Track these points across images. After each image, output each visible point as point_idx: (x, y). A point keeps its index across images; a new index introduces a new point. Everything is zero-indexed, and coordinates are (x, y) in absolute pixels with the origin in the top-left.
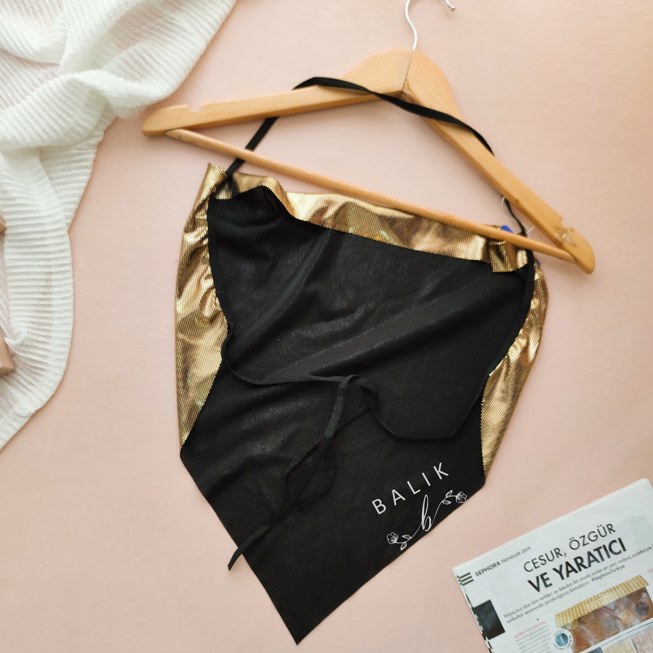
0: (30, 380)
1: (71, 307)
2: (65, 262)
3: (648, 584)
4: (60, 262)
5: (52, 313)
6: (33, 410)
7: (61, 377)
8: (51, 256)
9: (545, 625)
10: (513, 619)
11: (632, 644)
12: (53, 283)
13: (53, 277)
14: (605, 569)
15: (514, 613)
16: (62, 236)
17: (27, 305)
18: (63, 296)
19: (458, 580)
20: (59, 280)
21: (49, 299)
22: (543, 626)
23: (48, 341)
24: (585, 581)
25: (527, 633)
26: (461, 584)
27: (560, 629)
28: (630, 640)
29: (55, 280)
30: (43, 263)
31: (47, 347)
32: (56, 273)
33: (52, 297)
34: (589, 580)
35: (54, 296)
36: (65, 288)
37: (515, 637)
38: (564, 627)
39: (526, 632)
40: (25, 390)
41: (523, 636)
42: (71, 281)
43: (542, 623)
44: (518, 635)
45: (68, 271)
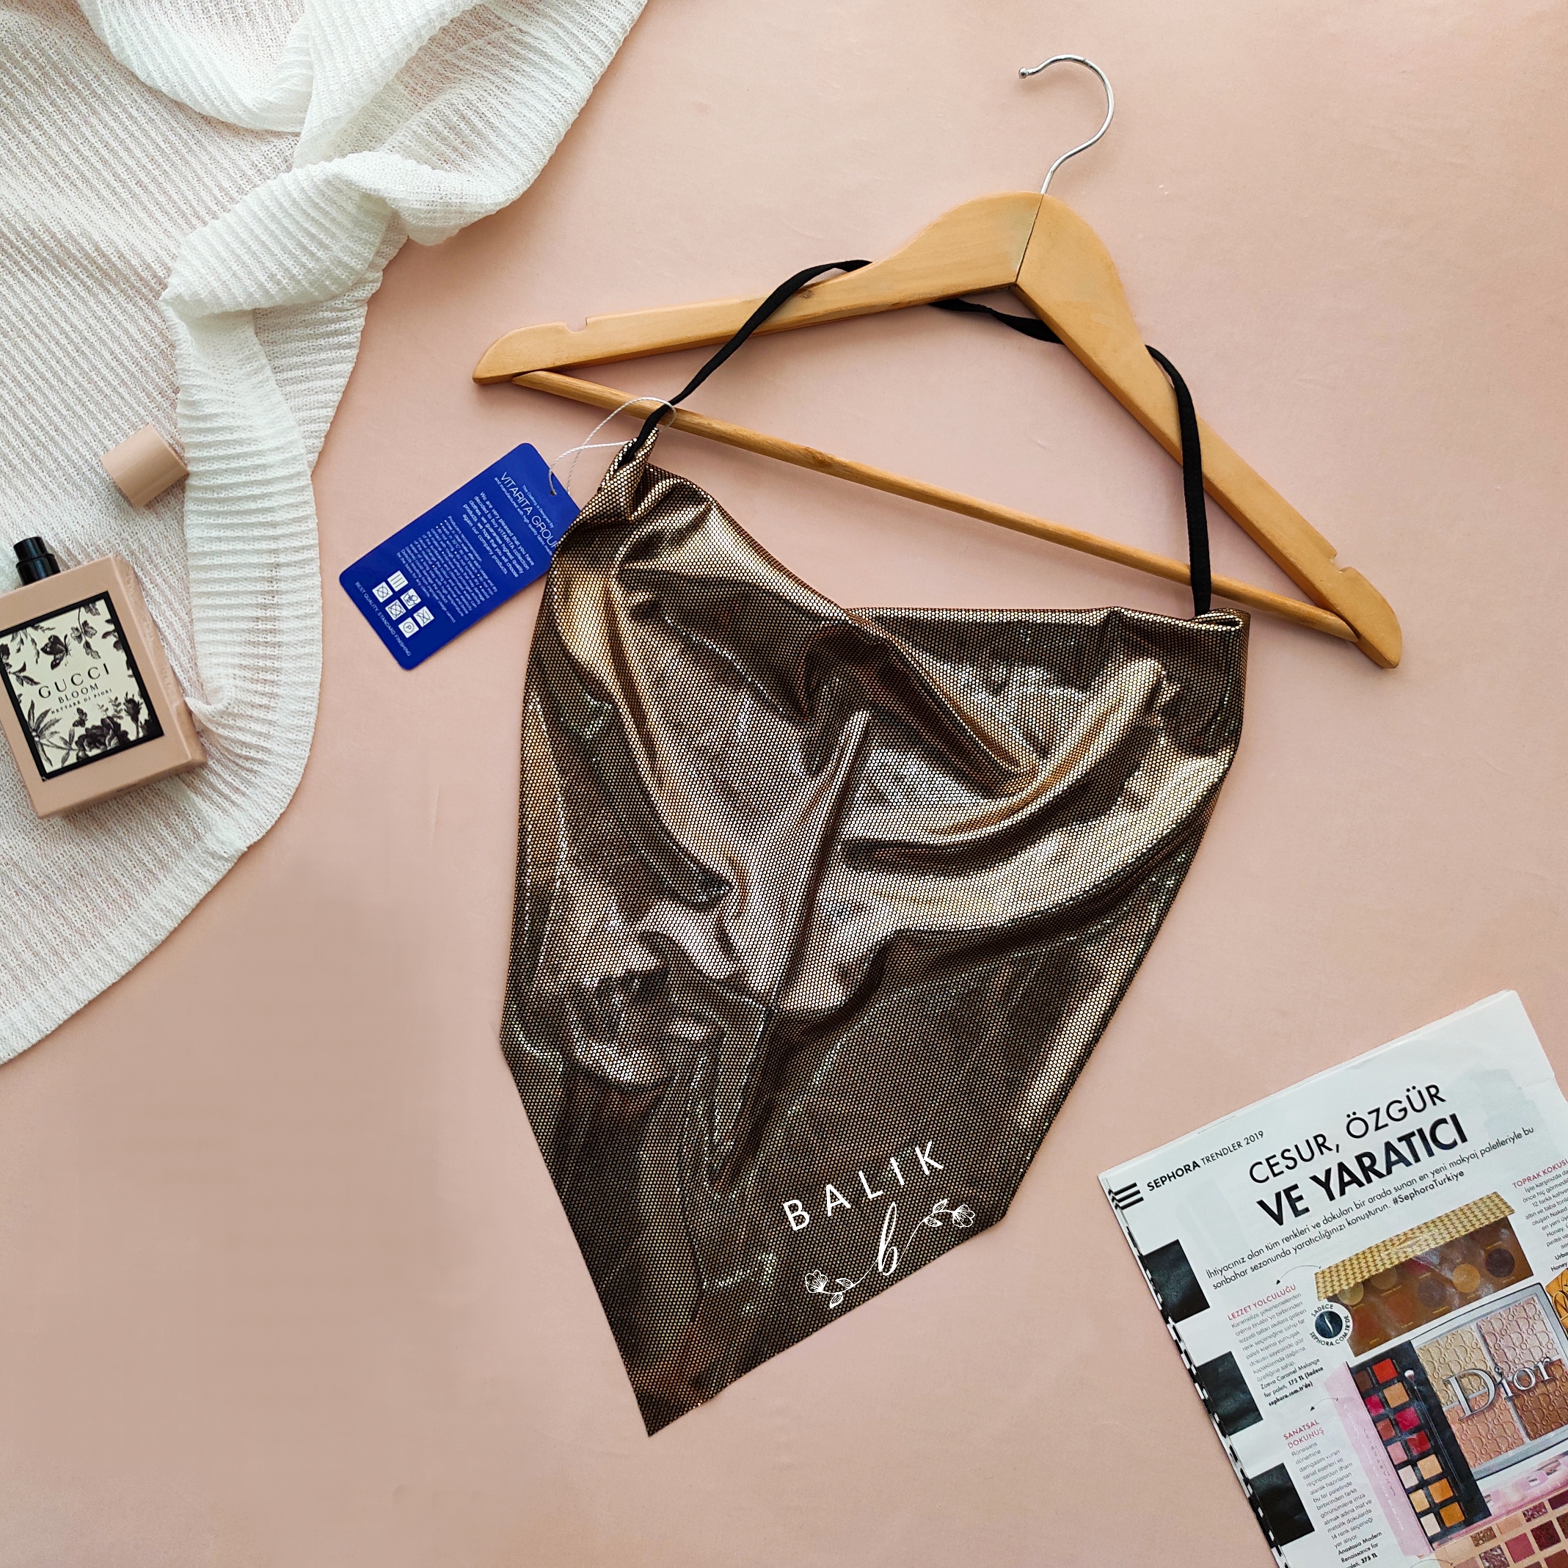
0: (237, 783)
1: (317, 635)
2: (305, 542)
3: (1512, 1212)
4: (296, 543)
5: (279, 646)
6: (243, 846)
7: (300, 778)
8: (279, 531)
9: (1293, 1293)
10: (1227, 1281)
11: (1477, 1335)
12: (283, 586)
13: (283, 572)
14: (1422, 1178)
15: (1228, 1267)
16: (302, 489)
17: (232, 631)
18: (301, 612)
19: (1110, 1198)
20: (295, 579)
21: (275, 619)
22: (1288, 1296)
23: (272, 704)
24: (1378, 1203)
25: (1254, 1311)
26: (1116, 1208)
27: (1325, 1302)
28: (1473, 1326)
29: (286, 579)
30: (264, 545)
31: (270, 716)
32: (288, 565)
33: (279, 615)
34: (1388, 1200)
35: (285, 613)
36: (307, 596)
37: (1231, 1317)
38: (1334, 1299)
39: (1252, 1307)
40: (227, 805)
41: (1246, 1316)
42: (317, 581)
43: (1287, 1290)
44: (1236, 1314)
45: (312, 560)
